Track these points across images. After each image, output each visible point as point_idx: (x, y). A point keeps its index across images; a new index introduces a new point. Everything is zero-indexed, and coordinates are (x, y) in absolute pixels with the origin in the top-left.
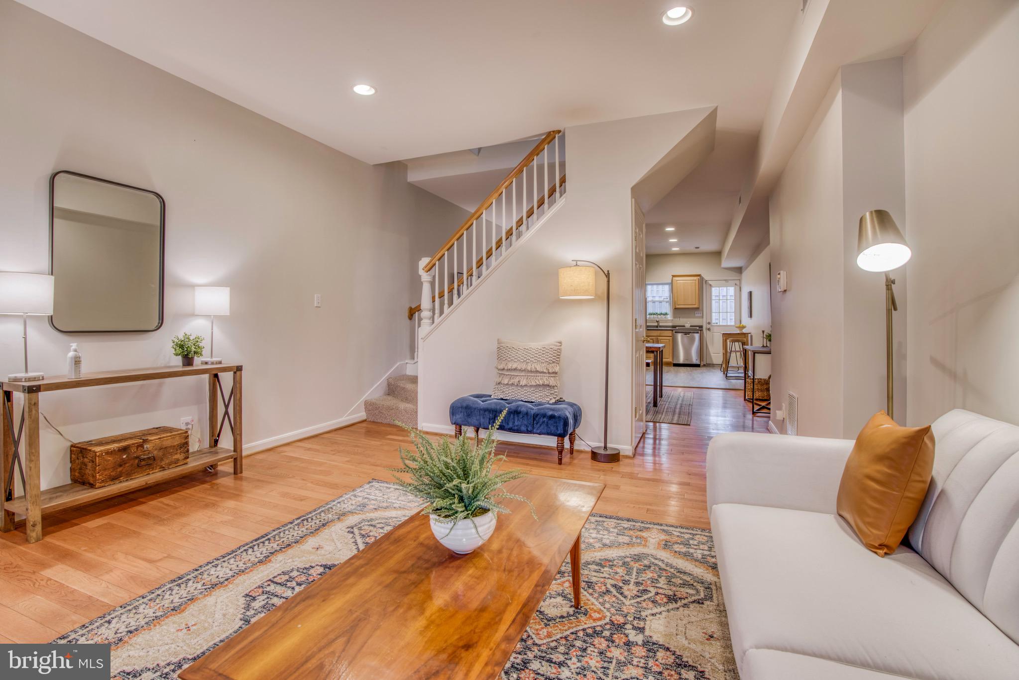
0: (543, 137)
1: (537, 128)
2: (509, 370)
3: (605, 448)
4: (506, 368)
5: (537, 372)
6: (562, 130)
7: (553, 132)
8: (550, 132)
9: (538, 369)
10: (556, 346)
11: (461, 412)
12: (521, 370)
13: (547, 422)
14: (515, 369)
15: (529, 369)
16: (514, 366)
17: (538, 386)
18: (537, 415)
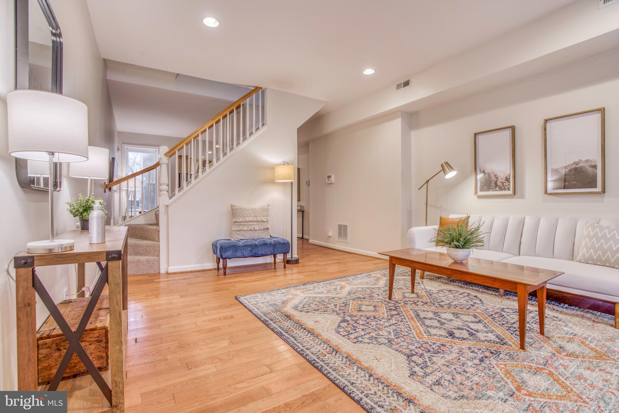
0: (253, 88)
1: (251, 82)
2: (246, 222)
3: (292, 257)
4: (244, 221)
5: (263, 221)
6: (264, 88)
7: (259, 87)
8: (258, 87)
9: (264, 220)
10: (268, 207)
11: (230, 250)
12: (254, 221)
13: (282, 247)
14: (251, 221)
15: (259, 220)
16: (250, 219)
17: (264, 229)
18: (277, 244)
